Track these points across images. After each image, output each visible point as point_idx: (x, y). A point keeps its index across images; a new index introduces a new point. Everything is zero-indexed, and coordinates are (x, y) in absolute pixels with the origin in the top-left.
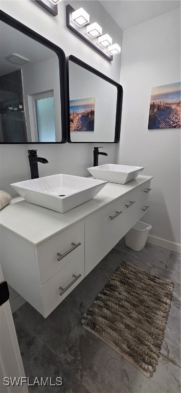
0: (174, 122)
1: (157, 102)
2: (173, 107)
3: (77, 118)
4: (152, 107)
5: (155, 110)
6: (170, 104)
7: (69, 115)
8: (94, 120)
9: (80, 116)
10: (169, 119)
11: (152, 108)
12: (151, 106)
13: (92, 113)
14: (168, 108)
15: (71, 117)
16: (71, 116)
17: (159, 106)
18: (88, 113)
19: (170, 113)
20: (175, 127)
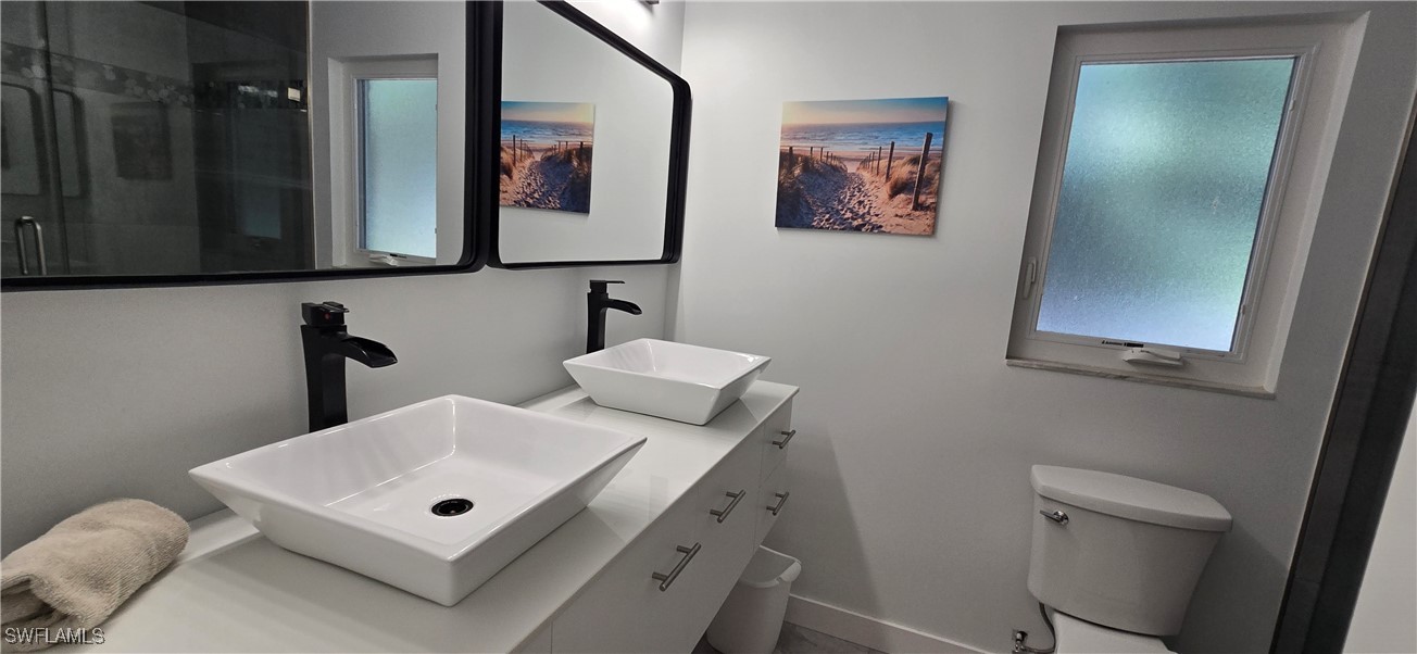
0: (856, 216)
1: (801, 147)
2: (851, 168)
3: (528, 162)
4: (787, 159)
5: (797, 172)
6: (839, 159)
7: (497, 148)
8: (588, 176)
9: (538, 157)
10: (840, 202)
11: (786, 164)
12: (783, 156)
13: (585, 153)
14: (835, 168)
15: (505, 157)
16: (503, 155)
17: (807, 162)
18: (569, 153)
19: (839, 187)
20: (858, 229)
